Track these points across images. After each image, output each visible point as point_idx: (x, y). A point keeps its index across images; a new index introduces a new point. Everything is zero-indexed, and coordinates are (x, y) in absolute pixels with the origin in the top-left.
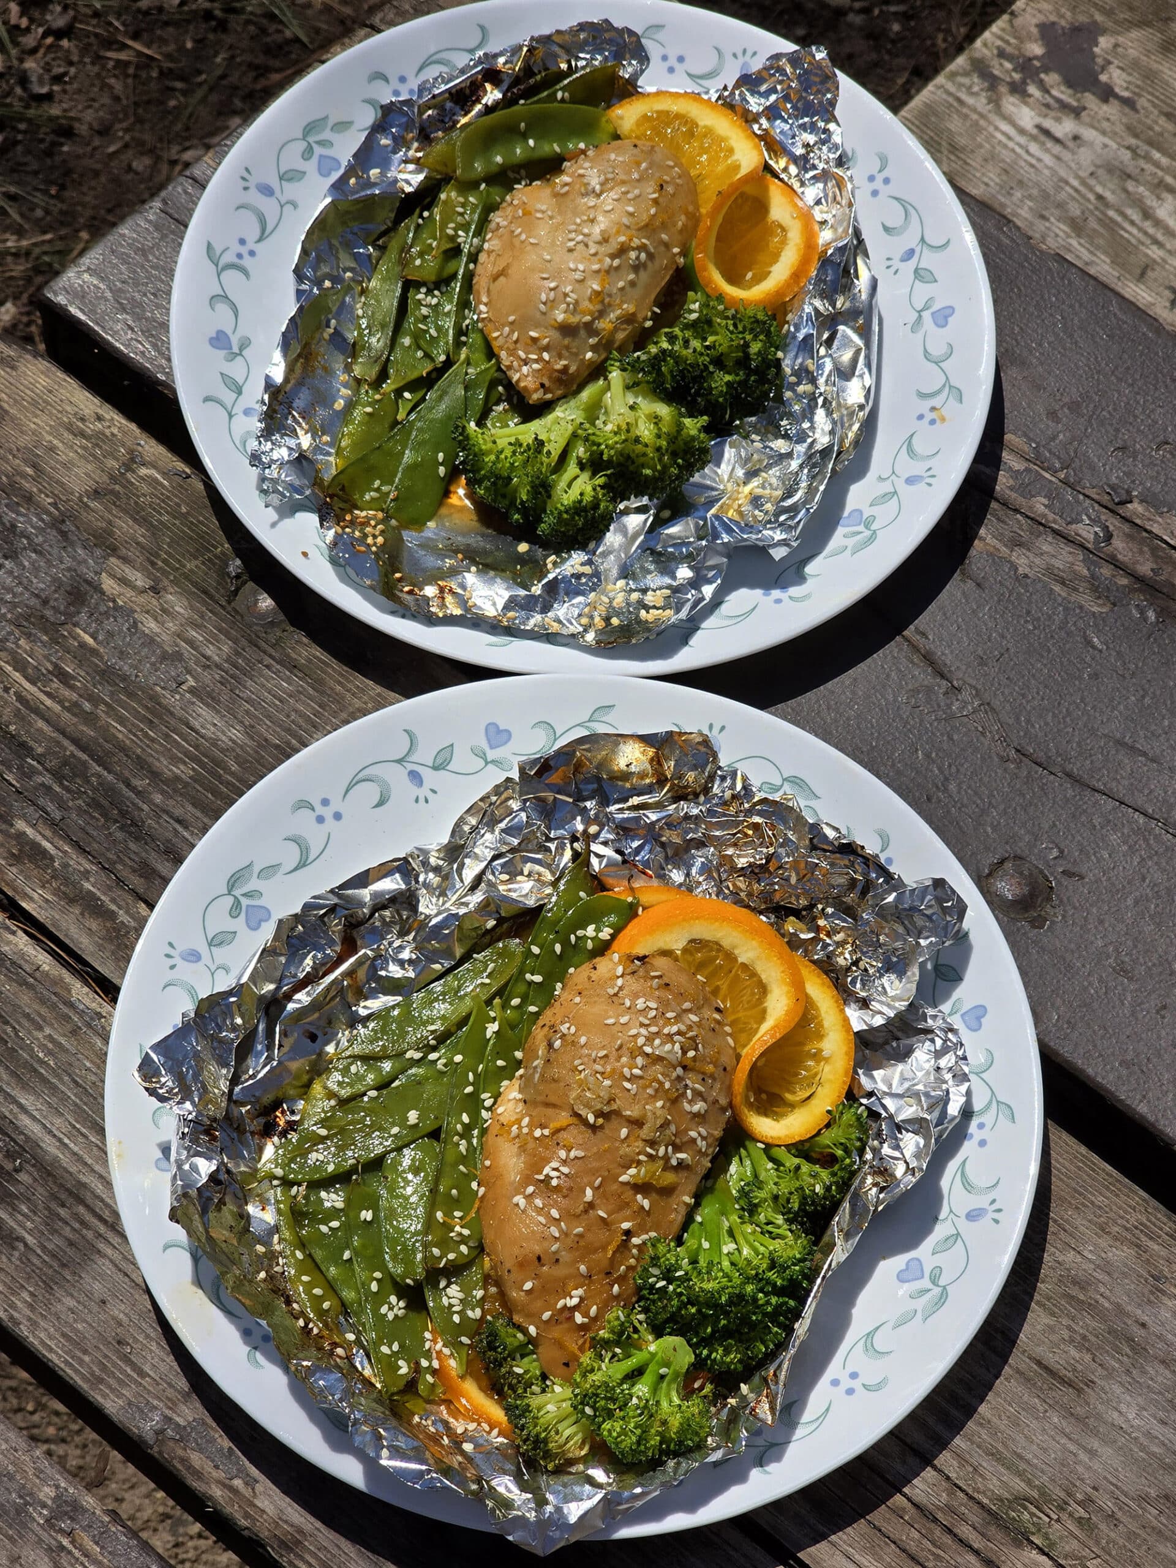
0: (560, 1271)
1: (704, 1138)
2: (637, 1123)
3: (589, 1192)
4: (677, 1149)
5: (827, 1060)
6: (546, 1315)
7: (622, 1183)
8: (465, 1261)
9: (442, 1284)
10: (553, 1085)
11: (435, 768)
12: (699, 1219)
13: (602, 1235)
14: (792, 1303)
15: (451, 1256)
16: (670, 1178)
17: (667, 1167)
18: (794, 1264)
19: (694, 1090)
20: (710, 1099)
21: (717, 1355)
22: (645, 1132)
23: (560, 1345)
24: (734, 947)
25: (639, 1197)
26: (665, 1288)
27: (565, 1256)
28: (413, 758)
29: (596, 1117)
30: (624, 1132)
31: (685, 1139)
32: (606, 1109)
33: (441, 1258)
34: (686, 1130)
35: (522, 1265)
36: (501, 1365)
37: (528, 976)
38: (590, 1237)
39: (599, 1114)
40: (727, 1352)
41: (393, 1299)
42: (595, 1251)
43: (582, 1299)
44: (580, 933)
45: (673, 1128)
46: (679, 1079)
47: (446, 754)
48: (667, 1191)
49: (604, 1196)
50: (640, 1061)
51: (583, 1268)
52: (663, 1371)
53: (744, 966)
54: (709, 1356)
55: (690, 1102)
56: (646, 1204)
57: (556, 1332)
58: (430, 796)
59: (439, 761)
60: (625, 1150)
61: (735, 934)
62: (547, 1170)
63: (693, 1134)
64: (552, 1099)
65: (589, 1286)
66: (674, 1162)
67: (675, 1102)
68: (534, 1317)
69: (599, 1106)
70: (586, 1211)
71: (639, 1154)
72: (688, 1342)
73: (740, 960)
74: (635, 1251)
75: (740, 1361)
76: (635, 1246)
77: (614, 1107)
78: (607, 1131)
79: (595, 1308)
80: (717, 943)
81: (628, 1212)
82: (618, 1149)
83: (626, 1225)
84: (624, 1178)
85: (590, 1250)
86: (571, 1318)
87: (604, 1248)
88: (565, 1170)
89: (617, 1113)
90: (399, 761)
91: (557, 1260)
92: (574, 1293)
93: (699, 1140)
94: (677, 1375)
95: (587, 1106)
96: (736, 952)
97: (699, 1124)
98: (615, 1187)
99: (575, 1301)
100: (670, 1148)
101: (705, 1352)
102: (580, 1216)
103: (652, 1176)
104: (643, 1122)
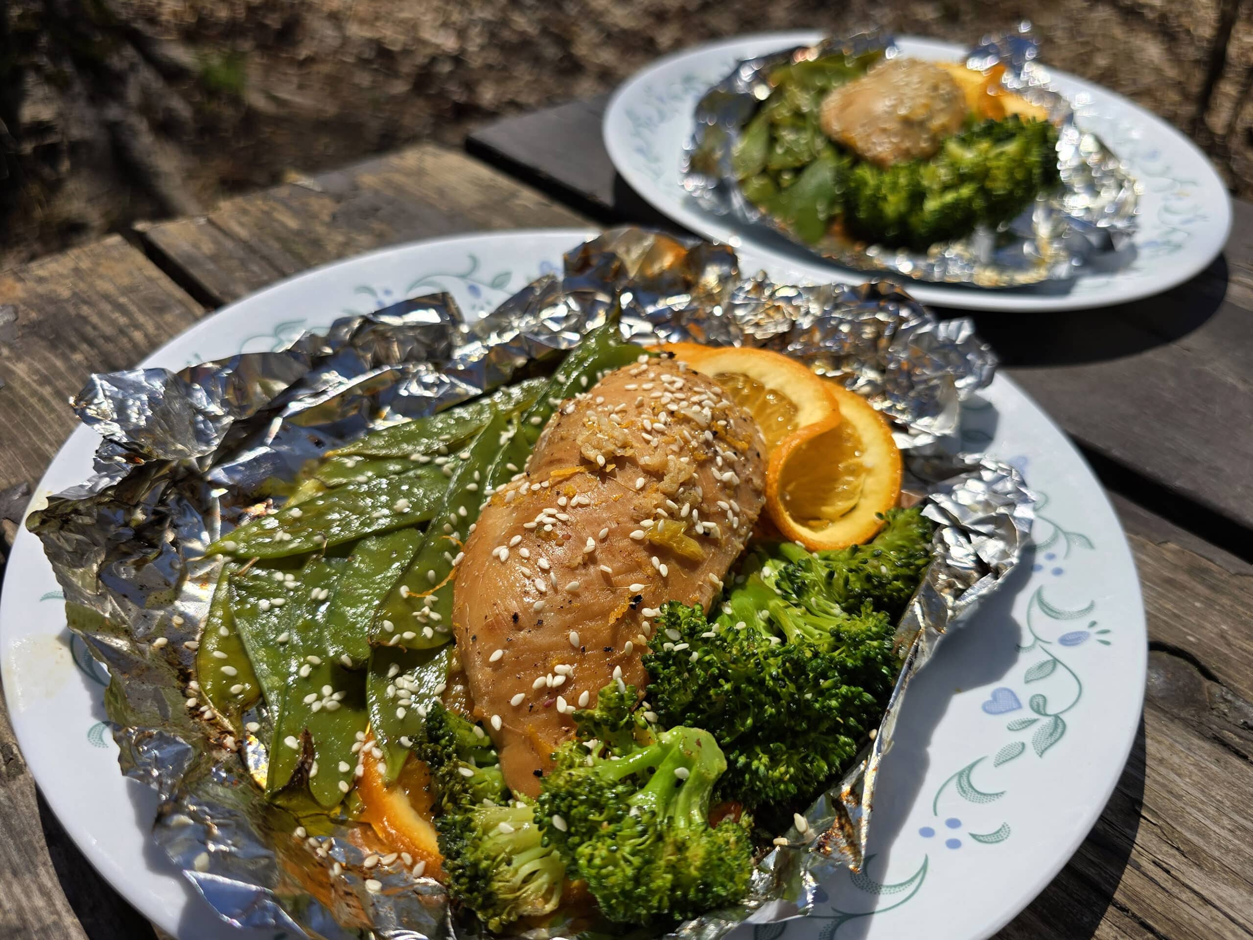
0: (540, 638)
1: (736, 514)
2: (656, 474)
3: (591, 543)
4: (704, 516)
5: (869, 471)
6: (517, 699)
7: (633, 539)
8: (427, 646)
9: (392, 671)
10: (561, 444)
11: (493, 286)
12: (728, 610)
13: (604, 598)
14: (867, 697)
15: (408, 635)
16: (693, 547)
17: (690, 531)
19: (724, 459)
21: (761, 763)
22: (666, 484)
23: (532, 744)
24: (762, 375)
25: (655, 560)
26: (687, 653)
27: (551, 619)
28: (474, 275)
29: (608, 462)
30: (640, 482)
31: (713, 509)
32: (620, 452)
33: (392, 634)
34: (715, 500)
35: (492, 628)
36: (441, 763)
37: (551, 400)
38: (587, 597)
39: (612, 458)
40: (774, 762)
41: (327, 690)
42: (593, 617)
43: (568, 681)
45: (699, 491)
46: (707, 444)
47: (504, 278)
48: (690, 564)
49: (610, 551)
50: (663, 416)
51: (574, 635)
52: (681, 771)
53: (773, 392)
54: (748, 765)
55: (720, 469)
56: (664, 569)
57: (529, 725)
58: (485, 306)
59: (496, 282)
60: (638, 500)
62: (541, 517)
63: (723, 504)
64: (557, 456)
65: (581, 663)
66: (700, 529)
67: (703, 465)
68: (499, 702)
69: (612, 447)
70: (585, 565)
71: (656, 506)
72: (718, 740)
73: (768, 386)
74: (646, 624)
75: (793, 779)
76: (647, 619)
77: (629, 452)
78: (619, 479)
79: (585, 694)
80: (746, 376)
81: (639, 575)
82: (630, 500)
83: (636, 588)
84: (638, 534)
86: (552, 706)
87: (604, 614)
88: (563, 517)
89: (633, 461)
90: (462, 277)
91: (540, 622)
92: (559, 668)
93: (730, 513)
94: (701, 781)
95: (598, 447)
96: (763, 380)
97: (730, 497)
98: (625, 543)
99: (559, 680)
100: (695, 513)
101: (742, 760)
102: (576, 568)
103: (671, 538)
104: (664, 474)
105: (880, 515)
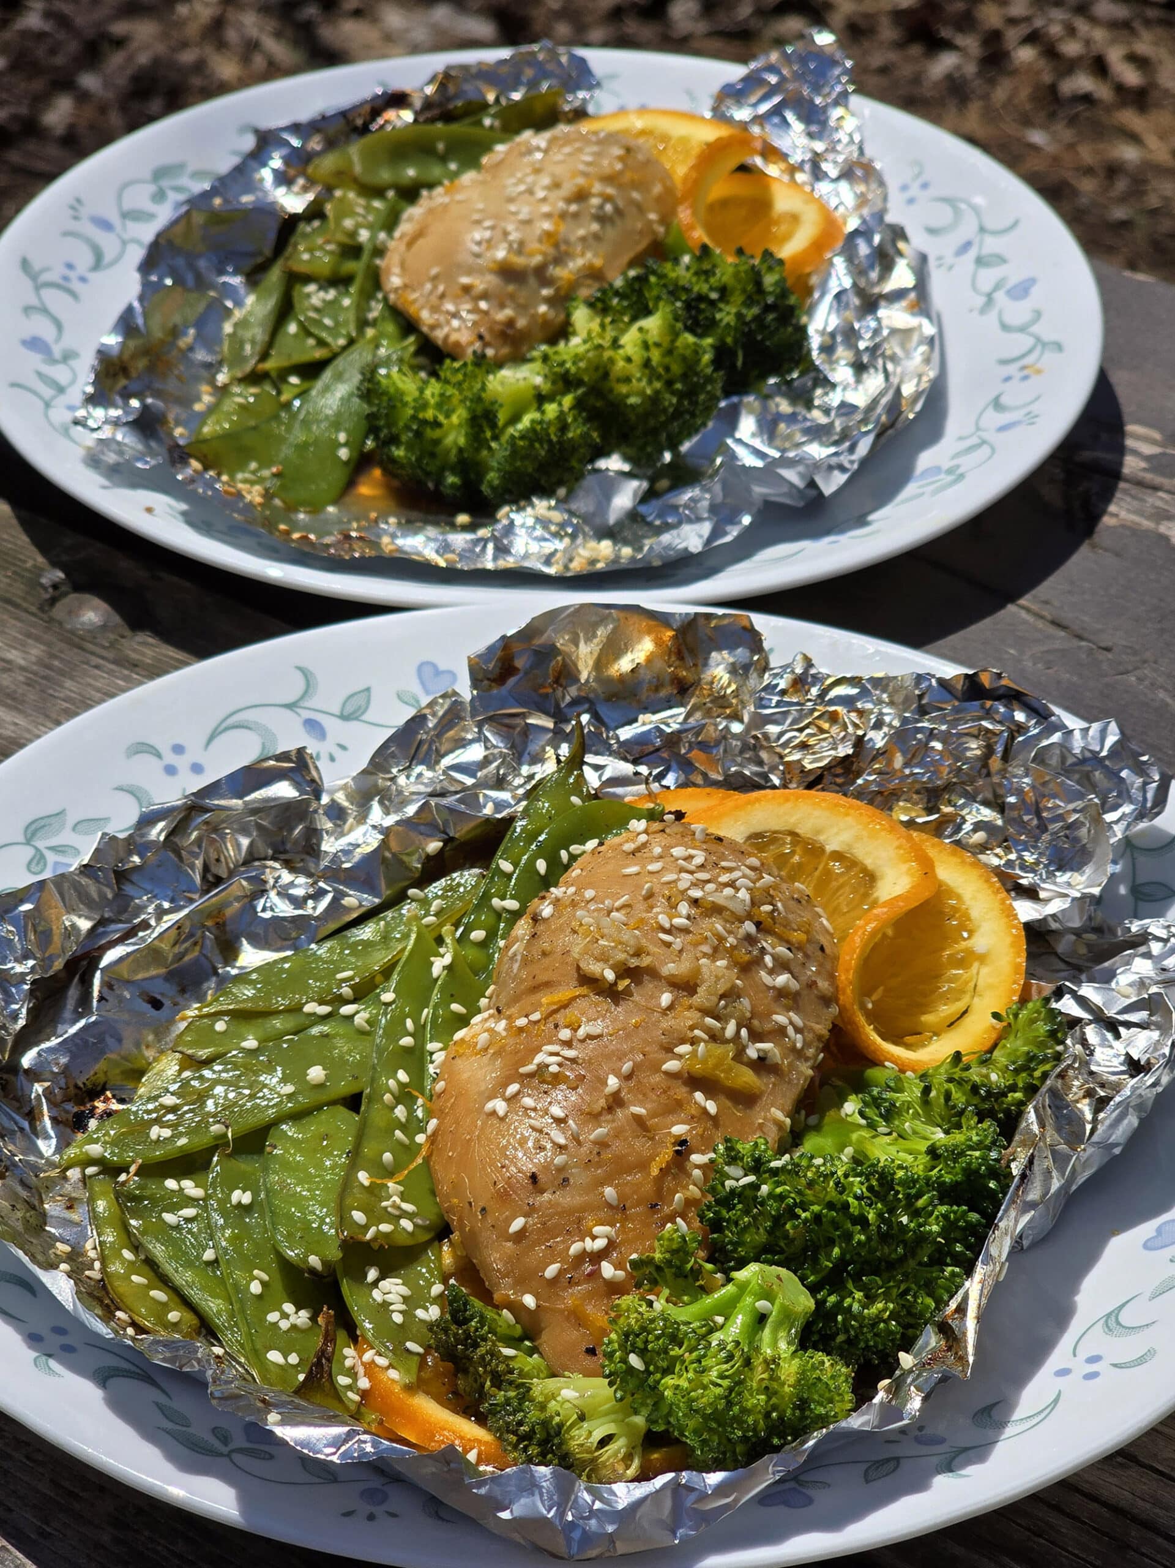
0: (569, 1199)
1: (798, 1030)
2: (686, 986)
3: (613, 1082)
4: (756, 1036)
5: (982, 958)
6: (551, 1271)
7: (667, 1074)
8: (410, 1242)
9: (372, 1274)
10: (546, 961)
11: (344, 717)
13: (641, 1145)
14: (974, 1217)
15: (385, 1228)
16: (747, 1077)
17: (740, 1055)
18: (972, 1148)
19: (775, 958)
20: (803, 978)
21: (855, 1300)
22: (701, 997)
23: (577, 1318)
24: (819, 832)
25: (699, 1096)
26: (754, 1187)
27: (579, 1177)
28: (307, 703)
29: (619, 977)
30: (666, 999)
31: (768, 1027)
32: (634, 962)
33: (366, 1228)
34: (769, 1014)
35: (505, 1195)
36: (476, 1345)
38: (617, 1147)
39: (625, 972)
40: (870, 1299)
41: (288, 1308)
42: (629, 1170)
43: (611, 1245)
44: (575, 849)
45: (745, 1003)
46: (749, 939)
47: (360, 700)
48: (746, 1099)
49: (639, 1089)
50: (684, 908)
51: (610, 1192)
52: (762, 1305)
53: (838, 856)
54: (839, 1304)
55: (771, 972)
56: (711, 1107)
57: (571, 1297)
58: (338, 753)
59: (349, 709)
60: (667, 1023)
61: (816, 813)
62: (540, 1058)
63: (780, 1019)
64: (543, 977)
65: (623, 1221)
66: (752, 1053)
67: (747, 968)
69: (621, 956)
70: (610, 1109)
71: (692, 1028)
72: (802, 1279)
73: (829, 848)
74: (697, 1173)
75: (893, 1316)
76: (698, 1167)
77: (645, 961)
78: (636, 997)
80: (793, 834)
81: (681, 1115)
82: (655, 1024)
83: (679, 1129)
84: (672, 1065)
85: (619, 1169)
86: (596, 1274)
87: (643, 1165)
88: (571, 1053)
89: (652, 973)
90: (291, 706)
91: (566, 1180)
92: (597, 1230)
93: (790, 1030)
94: (787, 1317)
95: (603, 958)
96: (822, 838)
97: (789, 1009)
98: (657, 1078)
99: (600, 1243)
100: (744, 1032)
101: (832, 1299)
102: (600, 1114)
103: (716, 1066)
104: (696, 985)
105: (996, 1016)
